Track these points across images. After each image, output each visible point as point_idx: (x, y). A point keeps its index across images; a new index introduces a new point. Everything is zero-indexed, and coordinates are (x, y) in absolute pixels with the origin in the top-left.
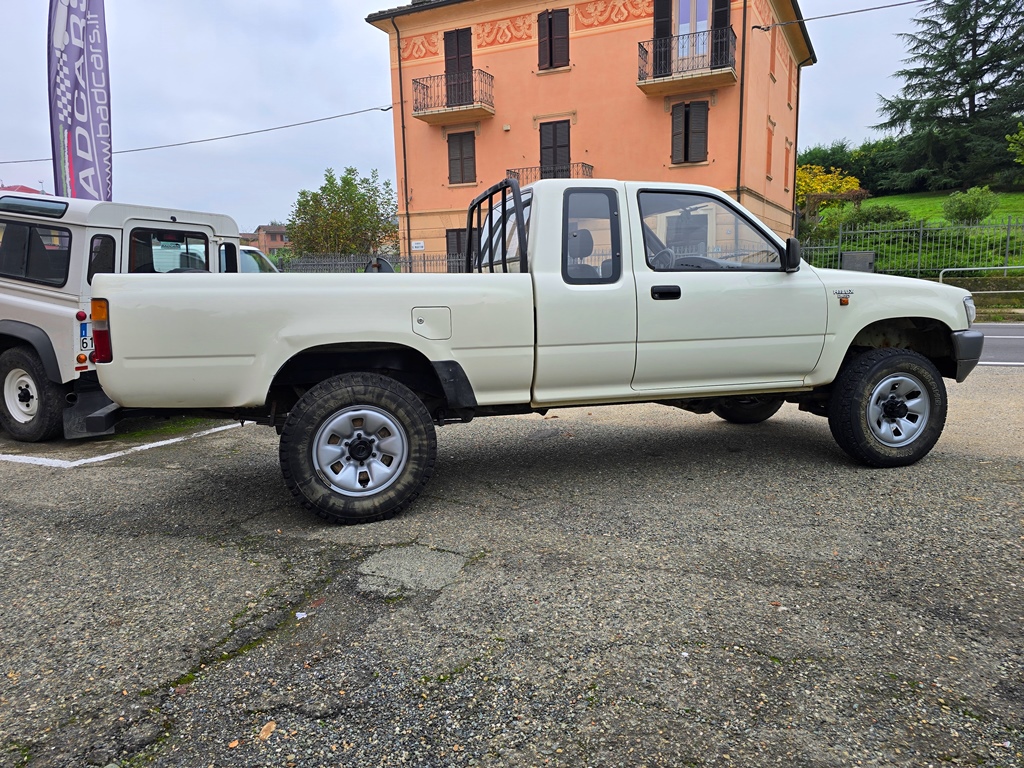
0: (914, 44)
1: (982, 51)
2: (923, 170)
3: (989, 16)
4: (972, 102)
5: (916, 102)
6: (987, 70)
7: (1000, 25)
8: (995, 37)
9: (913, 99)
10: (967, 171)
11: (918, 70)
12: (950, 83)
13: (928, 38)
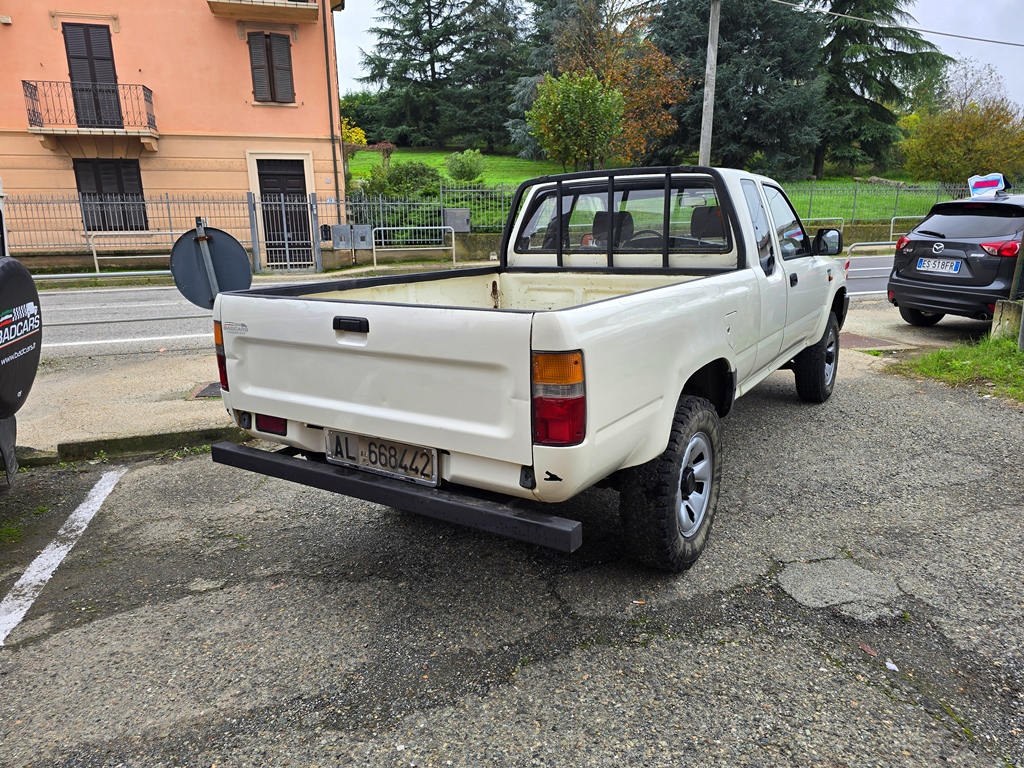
1: (437, 22)
2: (404, 128)
4: (433, 69)
5: (390, 61)
6: (442, 42)
8: (446, 12)
10: (439, 132)
11: (389, 30)
12: (416, 48)
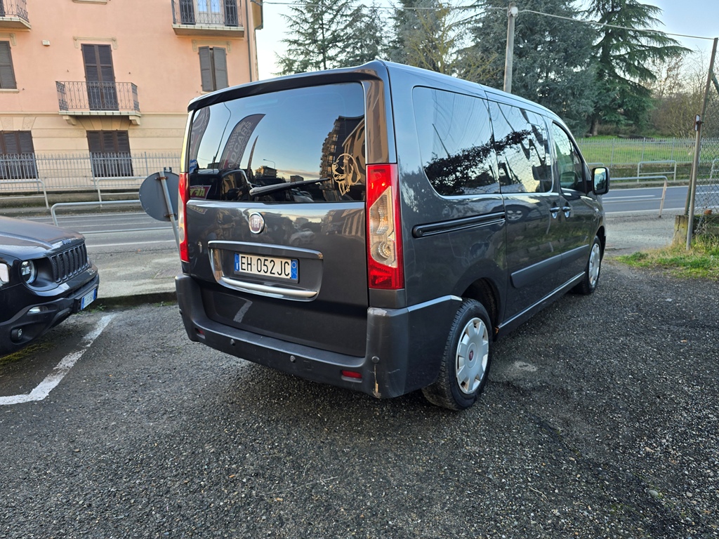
0: (291, 23)
1: (328, 34)
3: (330, 14)
4: (325, 65)
5: (295, 61)
6: (331, 47)
7: (335, 20)
8: (334, 27)
11: (295, 40)
12: (313, 52)
13: (298, 21)
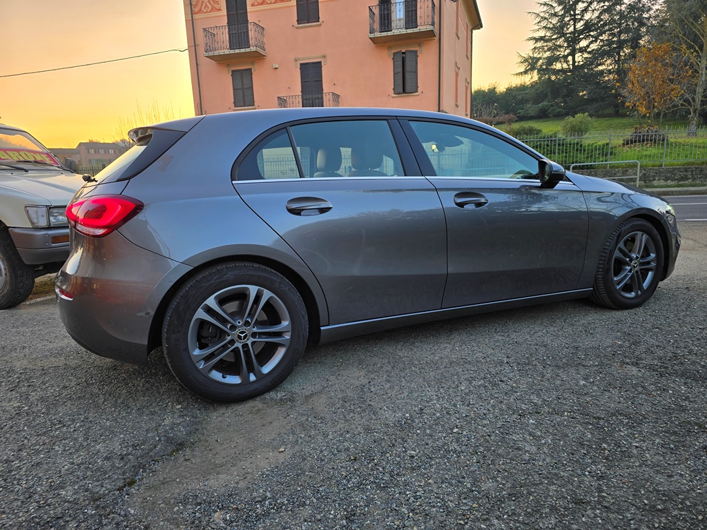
0: (539, 19)
3: (583, 2)
5: (540, 58)
7: (590, 9)
9: (539, 56)
10: (572, 104)
11: (541, 37)
12: (560, 46)
13: (547, 16)
